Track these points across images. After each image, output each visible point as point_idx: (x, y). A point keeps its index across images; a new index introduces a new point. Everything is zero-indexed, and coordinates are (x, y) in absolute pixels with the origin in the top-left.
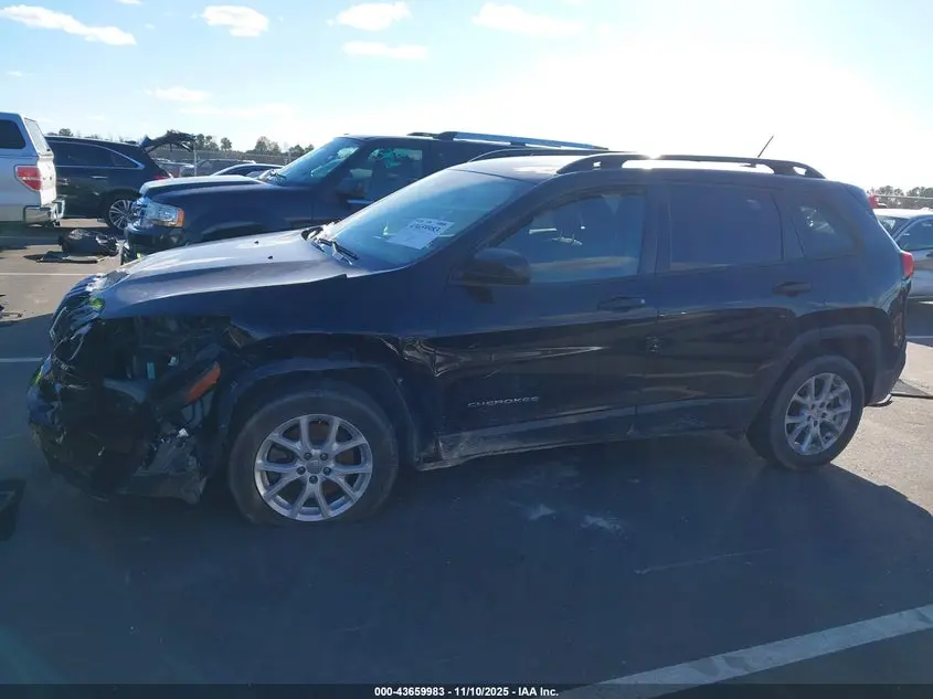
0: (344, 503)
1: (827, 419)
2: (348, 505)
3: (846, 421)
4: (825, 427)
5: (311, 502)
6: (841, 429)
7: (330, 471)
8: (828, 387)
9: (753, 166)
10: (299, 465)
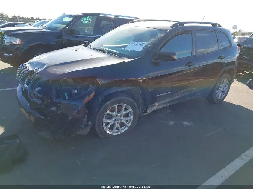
0: (125, 128)
1: (224, 90)
2: (127, 128)
3: (227, 90)
4: (223, 92)
5: (117, 129)
6: (226, 92)
7: (122, 119)
8: (224, 82)
9: (200, 24)
10: (114, 119)
